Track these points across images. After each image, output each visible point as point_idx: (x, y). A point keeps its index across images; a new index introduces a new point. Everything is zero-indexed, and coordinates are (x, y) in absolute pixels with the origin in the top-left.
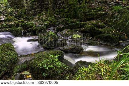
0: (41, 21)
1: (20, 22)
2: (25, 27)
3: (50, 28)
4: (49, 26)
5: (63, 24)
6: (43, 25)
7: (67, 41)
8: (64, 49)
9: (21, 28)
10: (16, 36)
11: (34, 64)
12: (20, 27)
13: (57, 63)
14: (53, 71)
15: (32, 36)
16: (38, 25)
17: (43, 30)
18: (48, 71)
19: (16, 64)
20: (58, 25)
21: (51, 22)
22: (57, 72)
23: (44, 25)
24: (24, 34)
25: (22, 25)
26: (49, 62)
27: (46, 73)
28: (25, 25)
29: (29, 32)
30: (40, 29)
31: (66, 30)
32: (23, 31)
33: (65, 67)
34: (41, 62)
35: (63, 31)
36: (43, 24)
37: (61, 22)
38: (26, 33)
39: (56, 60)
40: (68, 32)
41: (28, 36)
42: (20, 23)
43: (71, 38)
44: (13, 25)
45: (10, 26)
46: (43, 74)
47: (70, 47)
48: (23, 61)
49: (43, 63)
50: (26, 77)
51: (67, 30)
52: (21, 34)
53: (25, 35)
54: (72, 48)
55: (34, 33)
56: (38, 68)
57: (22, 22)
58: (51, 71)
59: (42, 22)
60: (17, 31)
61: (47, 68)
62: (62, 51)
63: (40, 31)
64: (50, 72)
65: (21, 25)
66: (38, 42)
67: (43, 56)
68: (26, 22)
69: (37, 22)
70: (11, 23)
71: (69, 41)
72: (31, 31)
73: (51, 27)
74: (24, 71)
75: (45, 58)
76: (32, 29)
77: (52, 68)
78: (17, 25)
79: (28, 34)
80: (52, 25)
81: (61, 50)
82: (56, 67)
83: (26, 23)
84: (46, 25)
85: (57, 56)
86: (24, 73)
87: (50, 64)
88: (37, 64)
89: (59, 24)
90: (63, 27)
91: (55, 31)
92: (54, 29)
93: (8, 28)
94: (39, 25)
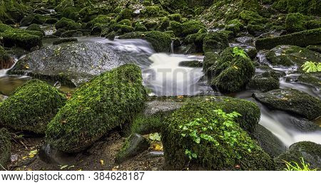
0: (220, 19)
1: (171, 19)
2: (180, 32)
3: (239, 39)
4: (238, 32)
5: (278, 31)
6: (224, 29)
7: (280, 79)
8: (266, 99)
9: (171, 33)
10: (157, 50)
11: (170, 122)
12: (170, 29)
13: (229, 134)
14: (212, 152)
15: (193, 53)
16: (211, 28)
17: (220, 41)
18: (199, 148)
19: (138, 112)
20: (263, 31)
21: (246, 22)
22: (222, 156)
23: (226, 29)
24: (174, 47)
25: (174, 27)
26: (206, 125)
27: (193, 152)
28: (180, 27)
29: (186, 43)
30: (214, 38)
31: (284, 46)
32: (175, 41)
33: (249, 150)
34: (188, 122)
35: (274, 49)
36: (223, 27)
37: (274, 24)
38: (180, 45)
39: (228, 125)
40: (291, 52)
41: (183, 52)
42: (171, 22)
43: (295, 70)
44: (155, 24)
45: (149, 26)
46: (187, 152)
47: (285, 96)
48: (154, 110)
49: (191, 124)
50: (154, 147)
51: (287, 47)
52: (169, 46)
53: (177, 50)
54: (293, 102)
55: (198, 47)
56: (177, 135)
57: (177, 19)
58: (208, 149)
59: (222, 22)
60: (161, 40)
61: (198, 141)
62: (261, 102)
63: (212, 42)
64: (205, 151)
65: (172, 25)
66: (202, 69)
67: (198, 108)
68: (184, 19)
69: (210, 21)
70: (152, 21)
71: (288, 80)
72: (191, 43)
73: (245, 35)
74: (154, 132)
75: (201, 113)
76: (195, 38)
77: (210, 144)
78: (164, 26)
79: (183, 48)
80: (249, 29)
81: (257, 99)
82: (221, 142)
83: (185, 22)
84: (231, 29)
85: (231, 115)
86: (152, 137)
87: (209, 132)
88: (176, 125)
89: (269, 28)
90: (276, 38)
91: (252, 45)
92: (250, 42)
93: (145, 30)
94: (215, 28)
